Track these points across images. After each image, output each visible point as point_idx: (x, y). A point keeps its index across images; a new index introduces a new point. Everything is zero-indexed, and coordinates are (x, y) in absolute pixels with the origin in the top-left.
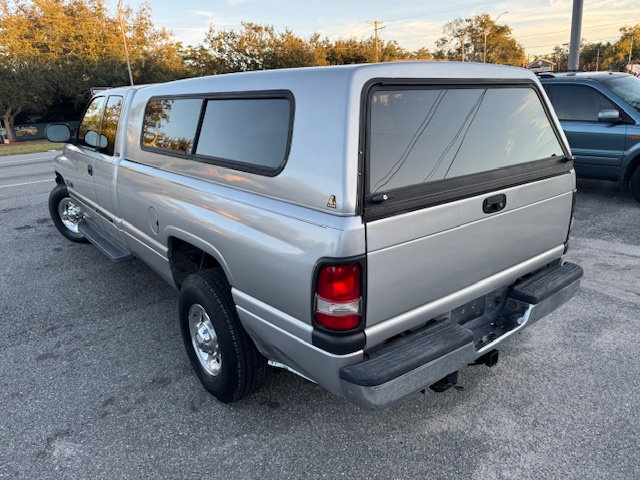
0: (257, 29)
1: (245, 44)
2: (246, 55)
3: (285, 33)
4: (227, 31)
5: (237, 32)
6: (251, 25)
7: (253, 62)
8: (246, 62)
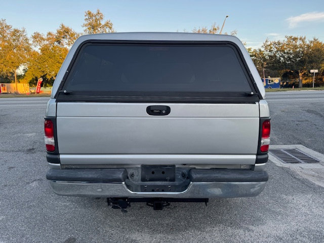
0: (295, 39)
1: (285, 47)
2: (285, 53)
3: (313, 40)
4: (276, 41)
5: (281, 41)
6: (291, 37)
7: (289, 57)
8: (284, 57)
